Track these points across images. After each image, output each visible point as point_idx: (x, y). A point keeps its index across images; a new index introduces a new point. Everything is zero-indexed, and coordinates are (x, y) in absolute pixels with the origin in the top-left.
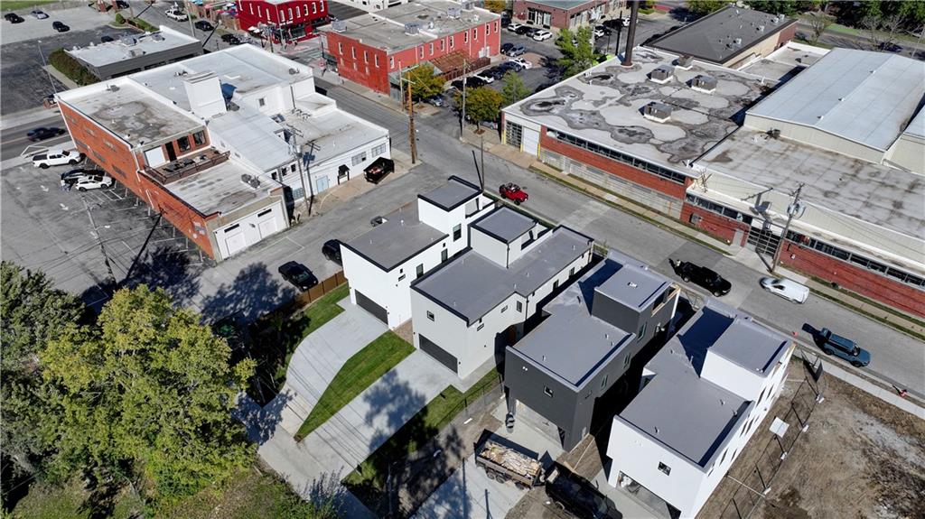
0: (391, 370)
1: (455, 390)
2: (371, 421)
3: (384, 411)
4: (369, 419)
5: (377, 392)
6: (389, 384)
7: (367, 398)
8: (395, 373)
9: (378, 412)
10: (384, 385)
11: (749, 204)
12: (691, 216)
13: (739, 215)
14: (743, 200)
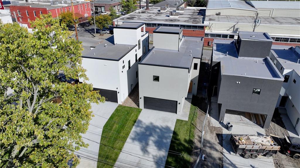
0: (137, 120)
1: (182, 121)
2: (147, 151)
3: (151, 142)
4: (144, 150)
5: (137, 134)
6: (142, 127)
7: (133, 139)
8: (140, 122)
9: (147, 144)
10: (138, 129)
11: (230, 32)
12: (208, 43)
13: (228, 36)
14: (227, 30)
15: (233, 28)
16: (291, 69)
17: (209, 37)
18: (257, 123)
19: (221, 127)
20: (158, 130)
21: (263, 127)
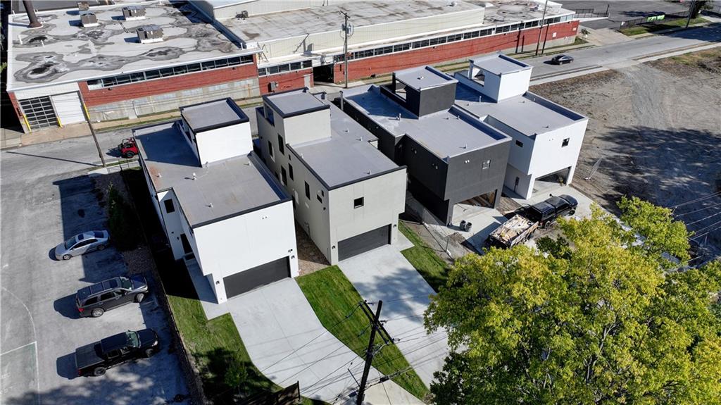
1: (410, 250)
11: (299, 54)
12: (269, 86)
13: (302, 63)
14: (294, 52)
15: (302, 46)
16: (485, 115)
17: (268, 74)
18: (482, 206)
19: (456, 232)
20: (397, 282)
21: (493, 208)
